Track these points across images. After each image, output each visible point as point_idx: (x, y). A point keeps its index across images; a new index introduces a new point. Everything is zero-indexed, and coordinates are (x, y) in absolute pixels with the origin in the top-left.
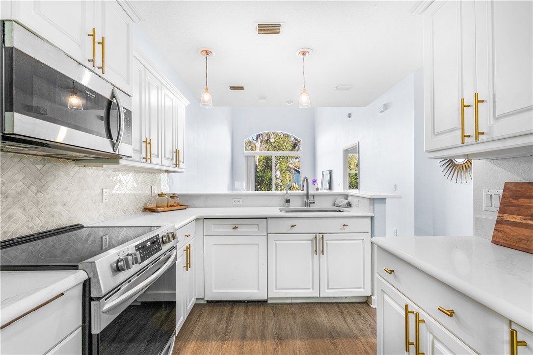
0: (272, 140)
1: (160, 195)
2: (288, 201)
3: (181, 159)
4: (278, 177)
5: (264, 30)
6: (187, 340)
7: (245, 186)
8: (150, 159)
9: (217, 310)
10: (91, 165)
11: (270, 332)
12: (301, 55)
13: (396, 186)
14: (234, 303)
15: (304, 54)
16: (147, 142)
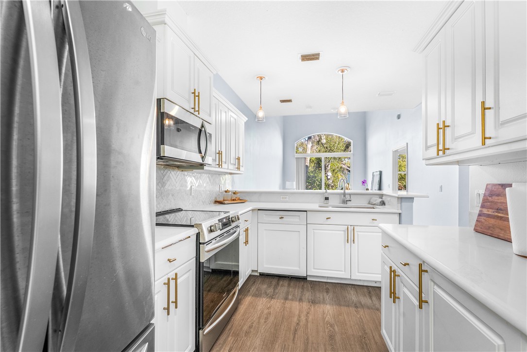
0: (324, 141)
1: (226, 192)
2: (327, 199)
3: (241, 164)
4: (329, 177)
5: (307, 59)
6: (246, 295)
7: (295, 185)
8: (221, 165)
9: (267, 280)
10: (186, 170)
11: (306, 298)
12: (340, 72)
13: (441, 187)
14: (280, 277)
15: (343, 71)
16: (220, 153)
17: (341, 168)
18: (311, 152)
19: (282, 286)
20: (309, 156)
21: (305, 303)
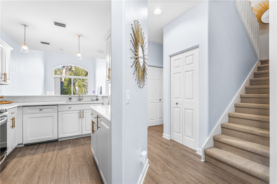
0: (74, 69)
2: (70, 99)
3: (7, 78)
5: (58, 25)
6: (13, 158)
11: (57, 149)
15: (79, 37)
17: (84, 85)
18: (65, 76)
19: (41, 147)
20: (64, 77)
21: (56, 151)
